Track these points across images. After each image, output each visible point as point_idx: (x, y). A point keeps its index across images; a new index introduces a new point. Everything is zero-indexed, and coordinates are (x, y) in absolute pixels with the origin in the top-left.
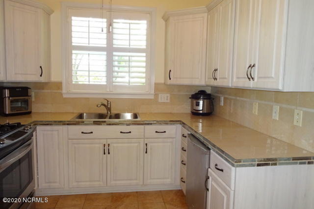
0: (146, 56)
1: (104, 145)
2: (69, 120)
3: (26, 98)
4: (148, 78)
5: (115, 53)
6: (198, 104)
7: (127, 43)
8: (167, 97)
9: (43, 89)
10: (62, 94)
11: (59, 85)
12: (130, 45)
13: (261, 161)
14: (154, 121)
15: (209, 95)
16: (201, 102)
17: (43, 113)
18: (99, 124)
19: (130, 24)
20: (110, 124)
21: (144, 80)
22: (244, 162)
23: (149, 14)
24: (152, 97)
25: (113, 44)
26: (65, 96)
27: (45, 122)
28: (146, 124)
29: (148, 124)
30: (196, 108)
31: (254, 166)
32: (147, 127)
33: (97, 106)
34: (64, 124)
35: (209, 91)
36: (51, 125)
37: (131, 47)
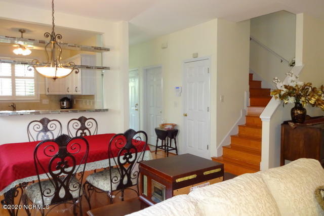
0: (34, 81)
4: (36, 91)
5: (16, 79)
6: (63, 104)
8: (47, 101)
15: (69, 99)
16: (65, 103)
21: (34, 93)
24: (39, 101)
25: (15, 75)
30: (62, 105)
35: (69, 97)
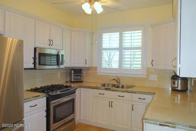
0: (142, 52)
1: (110, 102)
2: (94, 86)
3: (81, 74)
4: (142, 64)
5: (123, 51)
6: (174, 83)
7: (130, 44)
8: (155, 77)
9: (89, 70)
10: (97, 73)
11: (96, 68)
12: (131, 46)
13: (163, 122)
14: (137, 91)
16: (176, 82)
17: (89, 82)
18: (108, 90)
19: (131, 33)
20: (113, 91)
21: (140, 66)
22: (149, 120)
23: (143, 26)
24: (145, 77)
25: (122, 46)
26: (98, 74)
27: (84, 86)
28: (132, 93)
29: (134, 93)
30: (173, 85)
31: (157, 125)
32: (133, 94)
33: (111, 80)
34: (92, 88)
36: (86, 88)
37: (132, 46)
